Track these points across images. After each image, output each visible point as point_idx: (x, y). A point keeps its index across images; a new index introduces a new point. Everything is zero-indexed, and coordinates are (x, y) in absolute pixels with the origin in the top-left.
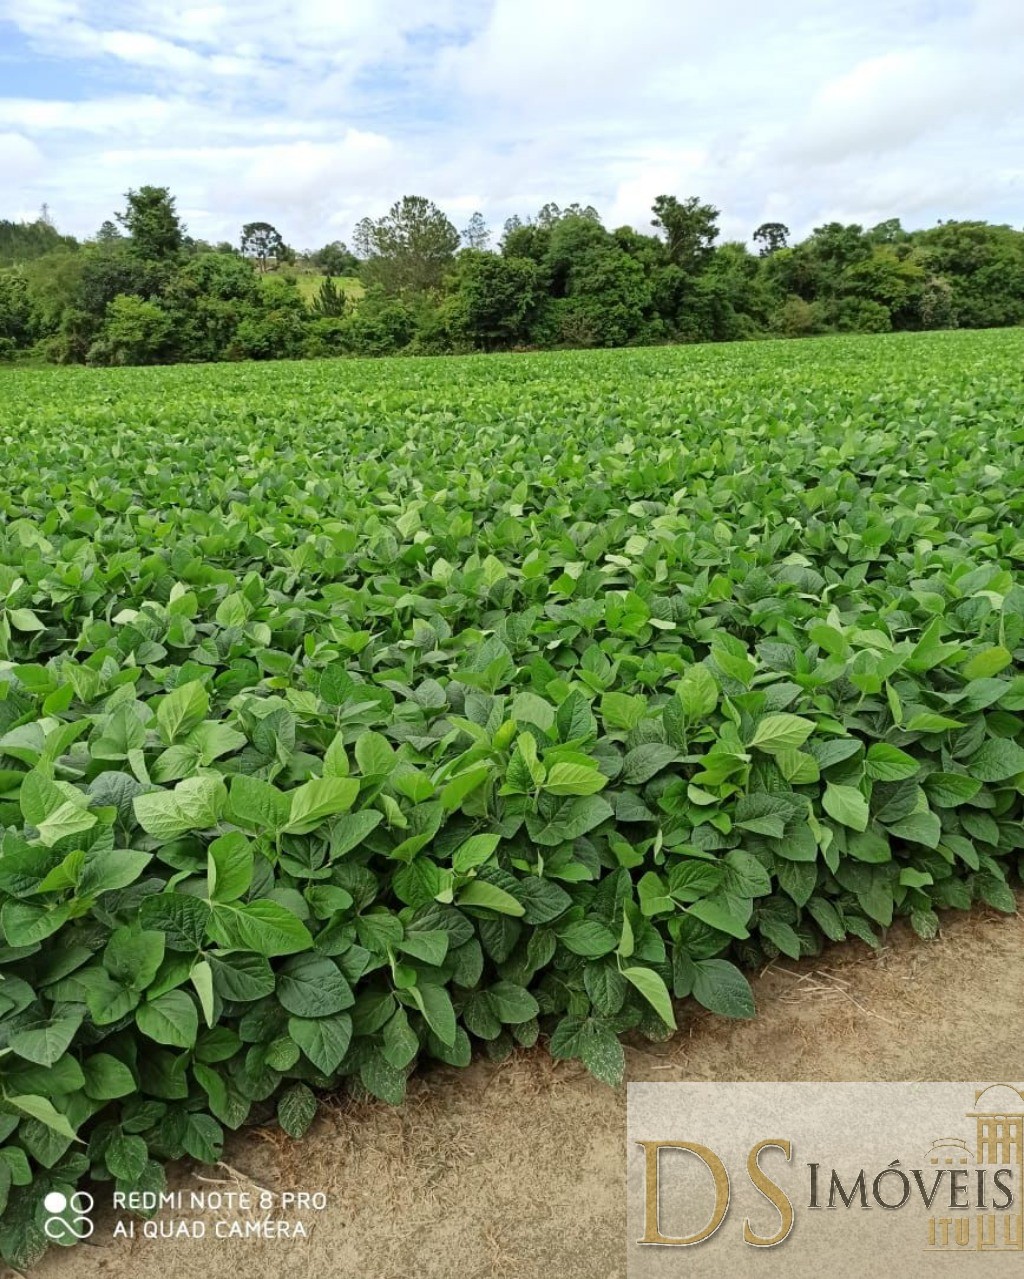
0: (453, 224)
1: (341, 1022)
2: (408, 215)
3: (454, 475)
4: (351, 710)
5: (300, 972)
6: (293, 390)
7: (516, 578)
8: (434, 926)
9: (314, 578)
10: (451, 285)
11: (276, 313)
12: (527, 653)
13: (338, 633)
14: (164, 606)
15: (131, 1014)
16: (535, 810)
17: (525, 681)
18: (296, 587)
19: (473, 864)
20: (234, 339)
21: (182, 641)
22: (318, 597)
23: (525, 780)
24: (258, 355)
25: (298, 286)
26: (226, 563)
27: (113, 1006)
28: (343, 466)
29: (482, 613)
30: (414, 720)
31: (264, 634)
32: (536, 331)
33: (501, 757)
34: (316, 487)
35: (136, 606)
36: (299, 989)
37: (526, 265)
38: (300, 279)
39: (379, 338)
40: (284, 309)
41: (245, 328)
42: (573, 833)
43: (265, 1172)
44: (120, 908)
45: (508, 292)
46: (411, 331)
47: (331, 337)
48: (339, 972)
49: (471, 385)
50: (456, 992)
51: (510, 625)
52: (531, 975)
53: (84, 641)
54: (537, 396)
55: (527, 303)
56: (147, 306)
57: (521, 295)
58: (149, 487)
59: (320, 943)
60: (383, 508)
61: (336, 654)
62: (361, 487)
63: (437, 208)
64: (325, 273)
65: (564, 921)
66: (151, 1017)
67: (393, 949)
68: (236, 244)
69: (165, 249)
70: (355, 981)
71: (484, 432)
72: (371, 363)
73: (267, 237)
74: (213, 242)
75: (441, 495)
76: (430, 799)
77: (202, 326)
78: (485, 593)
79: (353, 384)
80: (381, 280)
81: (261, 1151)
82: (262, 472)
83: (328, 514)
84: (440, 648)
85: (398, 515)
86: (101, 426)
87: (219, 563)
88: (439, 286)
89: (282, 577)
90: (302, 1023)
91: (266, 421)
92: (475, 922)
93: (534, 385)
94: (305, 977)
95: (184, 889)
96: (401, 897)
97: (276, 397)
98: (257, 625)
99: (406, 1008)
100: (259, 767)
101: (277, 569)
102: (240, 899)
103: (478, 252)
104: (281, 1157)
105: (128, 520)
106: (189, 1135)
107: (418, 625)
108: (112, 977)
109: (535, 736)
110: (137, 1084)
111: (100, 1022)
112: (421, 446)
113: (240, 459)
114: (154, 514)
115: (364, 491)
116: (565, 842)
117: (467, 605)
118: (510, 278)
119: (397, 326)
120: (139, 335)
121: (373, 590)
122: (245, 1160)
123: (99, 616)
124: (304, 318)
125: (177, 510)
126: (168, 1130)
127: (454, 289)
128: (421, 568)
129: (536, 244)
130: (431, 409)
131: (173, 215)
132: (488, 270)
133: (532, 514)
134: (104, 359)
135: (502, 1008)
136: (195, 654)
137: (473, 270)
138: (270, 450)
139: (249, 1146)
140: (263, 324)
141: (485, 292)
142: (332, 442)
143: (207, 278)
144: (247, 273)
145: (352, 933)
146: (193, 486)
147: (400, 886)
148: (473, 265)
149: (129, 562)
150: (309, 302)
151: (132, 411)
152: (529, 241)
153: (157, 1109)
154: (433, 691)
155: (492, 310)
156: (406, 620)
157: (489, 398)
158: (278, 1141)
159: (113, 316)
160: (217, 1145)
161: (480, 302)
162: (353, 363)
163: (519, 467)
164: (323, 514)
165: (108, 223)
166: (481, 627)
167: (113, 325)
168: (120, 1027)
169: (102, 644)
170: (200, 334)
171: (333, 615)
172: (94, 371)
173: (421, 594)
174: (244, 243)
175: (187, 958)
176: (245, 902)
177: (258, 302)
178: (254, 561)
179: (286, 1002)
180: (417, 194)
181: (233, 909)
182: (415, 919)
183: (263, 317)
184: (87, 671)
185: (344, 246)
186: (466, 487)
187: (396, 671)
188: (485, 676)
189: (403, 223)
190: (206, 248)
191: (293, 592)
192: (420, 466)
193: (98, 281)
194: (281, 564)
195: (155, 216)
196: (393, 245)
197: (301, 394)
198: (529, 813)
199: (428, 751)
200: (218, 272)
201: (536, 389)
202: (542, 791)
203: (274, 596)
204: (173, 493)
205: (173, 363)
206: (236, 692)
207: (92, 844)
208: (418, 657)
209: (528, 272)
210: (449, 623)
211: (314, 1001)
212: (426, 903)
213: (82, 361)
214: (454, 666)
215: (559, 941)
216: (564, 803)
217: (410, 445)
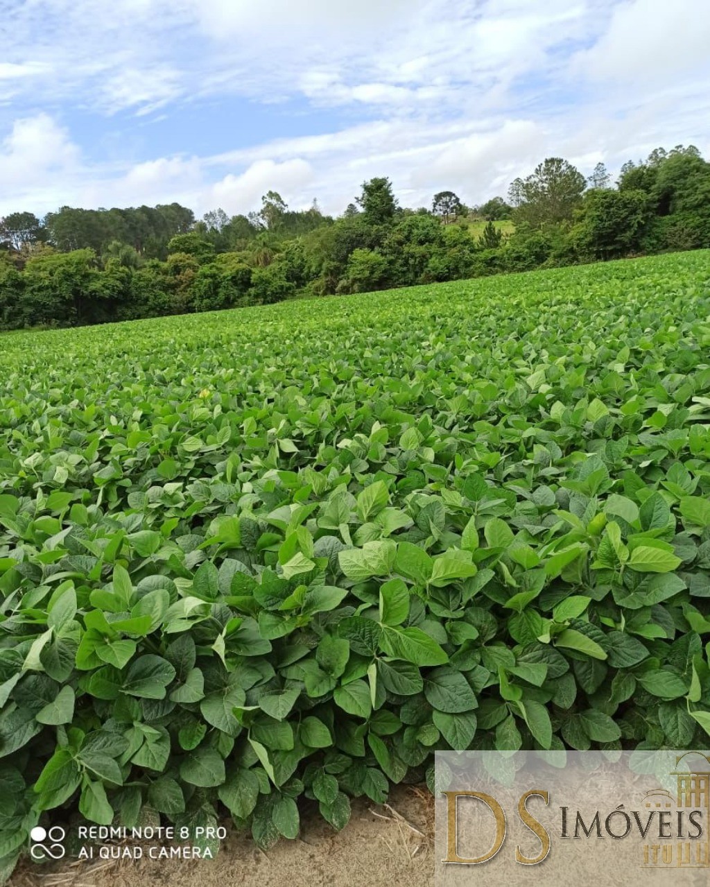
0: (581, 173)
1: (469, 719)
2: (548, 171)
3: (571, 347)
4: (485, 504)
5: (441, 679)
6: (462, 298)
7: (616, 415)
8: (538, 660)
9: (466, 418)
10: (578, 216)
11: (454, 250)
12: (622, 470)
13: (480, 455)
14: (368, 437)
15: (331, 693)
16: (620, 582)
17: (620, 490)
18: (454, 424)
19: (569, 617)
20: (426, 270)
21: (378, 459)
22: (469, 431)
23: (612, 558)
24: (440, 279)
25: (469, 231)
26: (409, 410)
27: (320, 686)
28: (492, 345)
29: (587, 441)
30: (530, 514)
31: (430, 454)
32: (645, 242)
33: (595, 541)
34: (473, 359)
35: (351, 437)
36: (440, 691)
37: (638, 194)
38: (470, 226)
39: (525, 259)
40: (459, 246)
41: (434, 262)
42: (651, 601)
43: (416, 817)
44: (328, 624)
45: (622, 216)
46: (548, 251)
47: (490, 263)
48: (466, 683)
49: (590, 284)
50: (555, 711)
51: (608, 449)
52: (616, 707)
53: (320, 459)
54: (642, 287)
55: (638, 222)
56: (372, 254)
57: (634, 217)
58: (365, 365)
59: (455, 661)
60: (518, 370)
61: (477, 468)
62: (503, 358)
63: (570, 163)
64: (488, 220)
65: (642, 668)
66: (342, 695)
67: (506, 672)
68: (429, 208)
69: (384, 217)
70: (480, 691)
71: (599, 315)
72: (517, 276)
73: (450, 200)
74: (415, 209)
75: (562, 359)
76: (536, 567)
77: (406, 263)
78: (590, 426)
79: (503, 291)
80: (527, 219)
81: (415, 803)
82: (437, 351)
83: (480, 377)
84: (553, 465)
85: (529, 375)
86: (340, 330)
87: (405, 410)
88: (570, 218)
89: (445, 418)
90: (441, 715)
91: (442, 319)
92: (570, 661)
93: (641, 280)
94: (444, 683)
95: (367, 615)
96: (514, 637)
97: (450, 304)
98: (425, 449)
99: (515, 716)
100: (420, 540)
101: (441, 413)
102: (401, 625)
103: (600, 190)
104: (428, 810)
105: (351, 385)
106: (367, 782)
107: (538, 449)
108: (321, 667)
109: (621, 526)
110: (333, 741)
111: (312, 696)
112: (549, 328)
113: (424, 344)
114: (367, 381)
115: (506, 360)
116: (645, 607)
117: (575, 435)
118: (625, 205)
119: (538, 249)
120: (367, 273)
121: (507, 425)
122: (403, 806)
123: (329, 442)
124: (472, 251)
125: (381, 378)
126: (353, 775)
127: (581, 219)
128: (541, 409)
129: (646, 178)
130: (559, 303)
131: (391, 194)
132: (608, 201)
133: (632, 370)
134: (346, 291)
135: (592, 729)
136: (385, 467)
137: (596, 204)
138: (443, 337)
139: (407, 798)
140: (446, 258)
141: (605, 217)
142: (486, 330)
143: (410, 232)
144: (436, 226)
145: (478, 657)
146: (392, 363)
147: (514, 629)
148: (596, 200)
149: (349, 409)
150: (476, 240)
151: (359, 319)
152: (640, 178)
153: (346, 761)
154: (546, 494)
155: (610, 230)
156: (529, 446)
157: (604, 291)
158: (426, 798)
159: (352, 263)
160: (384, 792)
161: (601, 226)
162: (504, 278)
163: (624, 337)
164: (476, 376)
165: (351, 205)
166: (587, 452)
167: (352, 269)
168: (324, 701)
169: (329, 461)
170: (405, 269)
171: (476, 442)
172: (339, 297)
173: (541, 428)
174: (434, 206)
175: (367, 660)
176: (405, 627)
177: (442, 244)
178: (427, 408)
179: (431, 699)
180: (555, 156)
181: (397, 631)
182: (523, 654)
183: (445, 253)
184: (320, 476)
185: (501, 199)
186: (581, 353)
187: (520, 481)
188: (586, 484)
189: (544, 178)
190: (410, 213)
191: (451, 428)
192: (547, 341)
193: (344, 242)
194: (445, 410)
195: (379, 196)
196: (536, 194)
197: (467, 300)
198: (615, 583)
199: (540, 537)
200: (417, 227)
201: (642, 282)
202: (626, 567)
203: (438, 430)
204: (379, 367)
205: (387, 289)
206: (410, 492)
207: (312, 580)
208: (536, 471)
209: (639, 200)
210: (562, 448)
211: (449, 701)
212: (533, 643)
213: (333, 292)
214: (564, 478)
215: (638, 683)
216: (644, 577)
217: (541, 328)
